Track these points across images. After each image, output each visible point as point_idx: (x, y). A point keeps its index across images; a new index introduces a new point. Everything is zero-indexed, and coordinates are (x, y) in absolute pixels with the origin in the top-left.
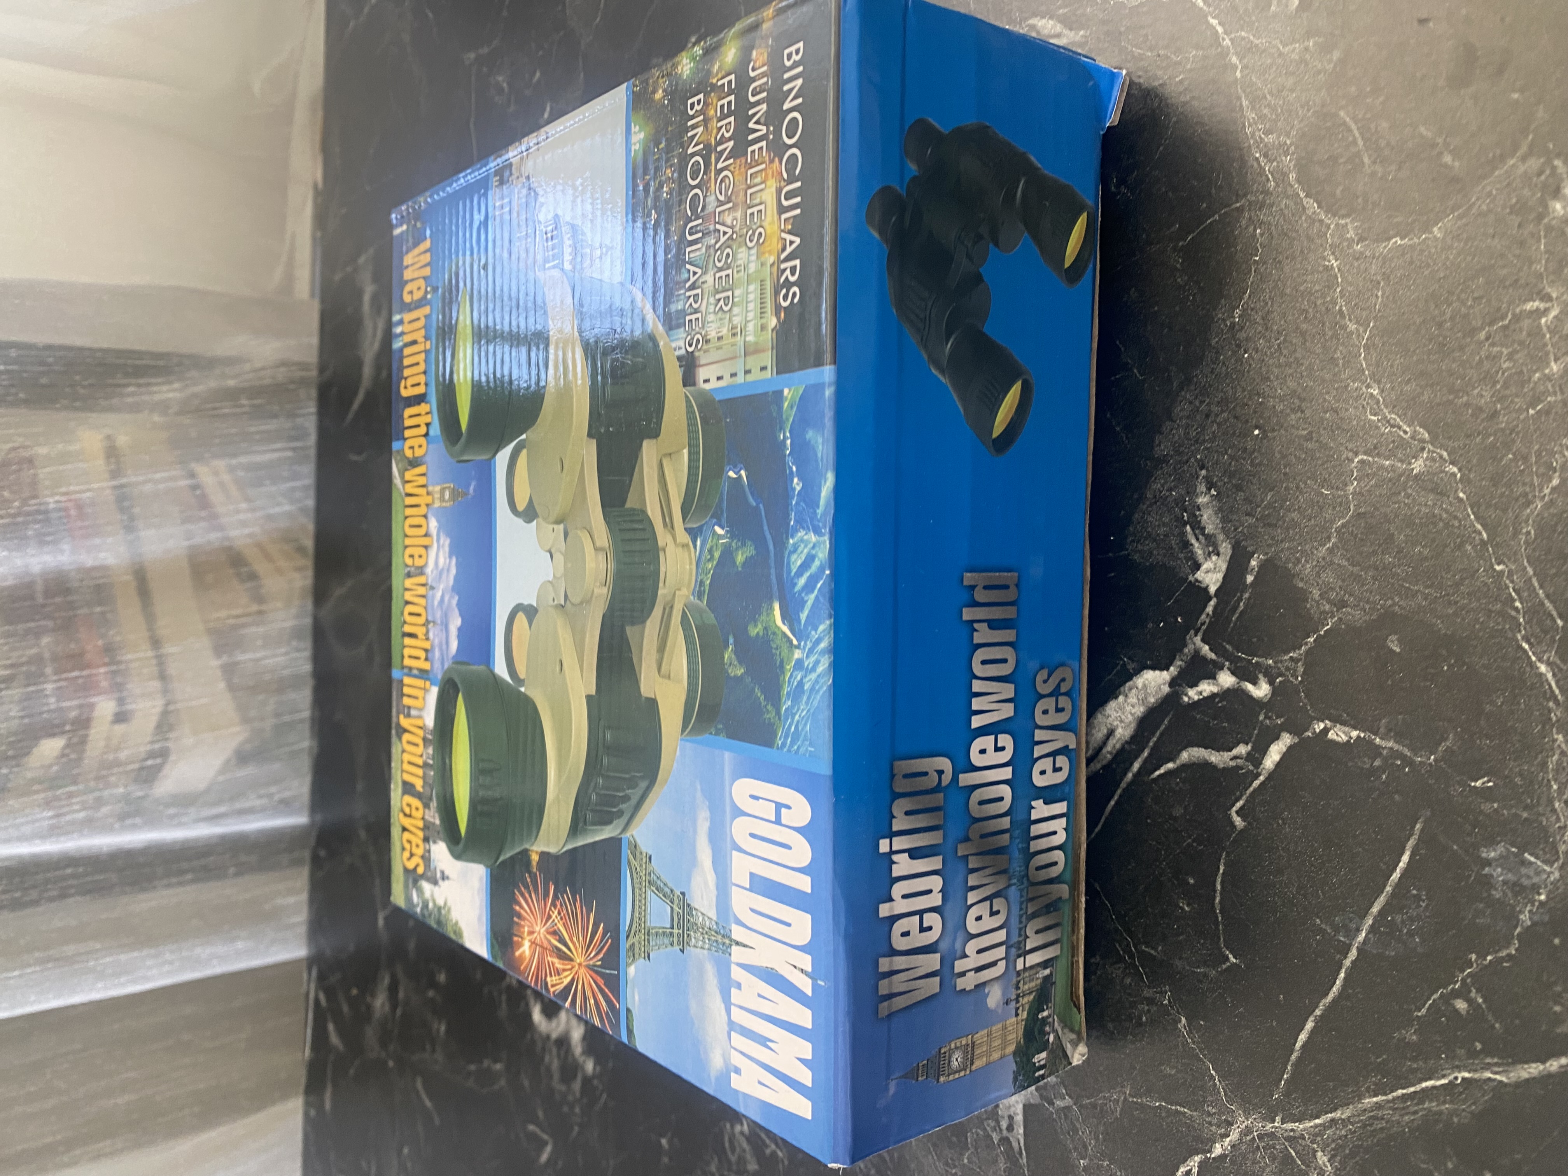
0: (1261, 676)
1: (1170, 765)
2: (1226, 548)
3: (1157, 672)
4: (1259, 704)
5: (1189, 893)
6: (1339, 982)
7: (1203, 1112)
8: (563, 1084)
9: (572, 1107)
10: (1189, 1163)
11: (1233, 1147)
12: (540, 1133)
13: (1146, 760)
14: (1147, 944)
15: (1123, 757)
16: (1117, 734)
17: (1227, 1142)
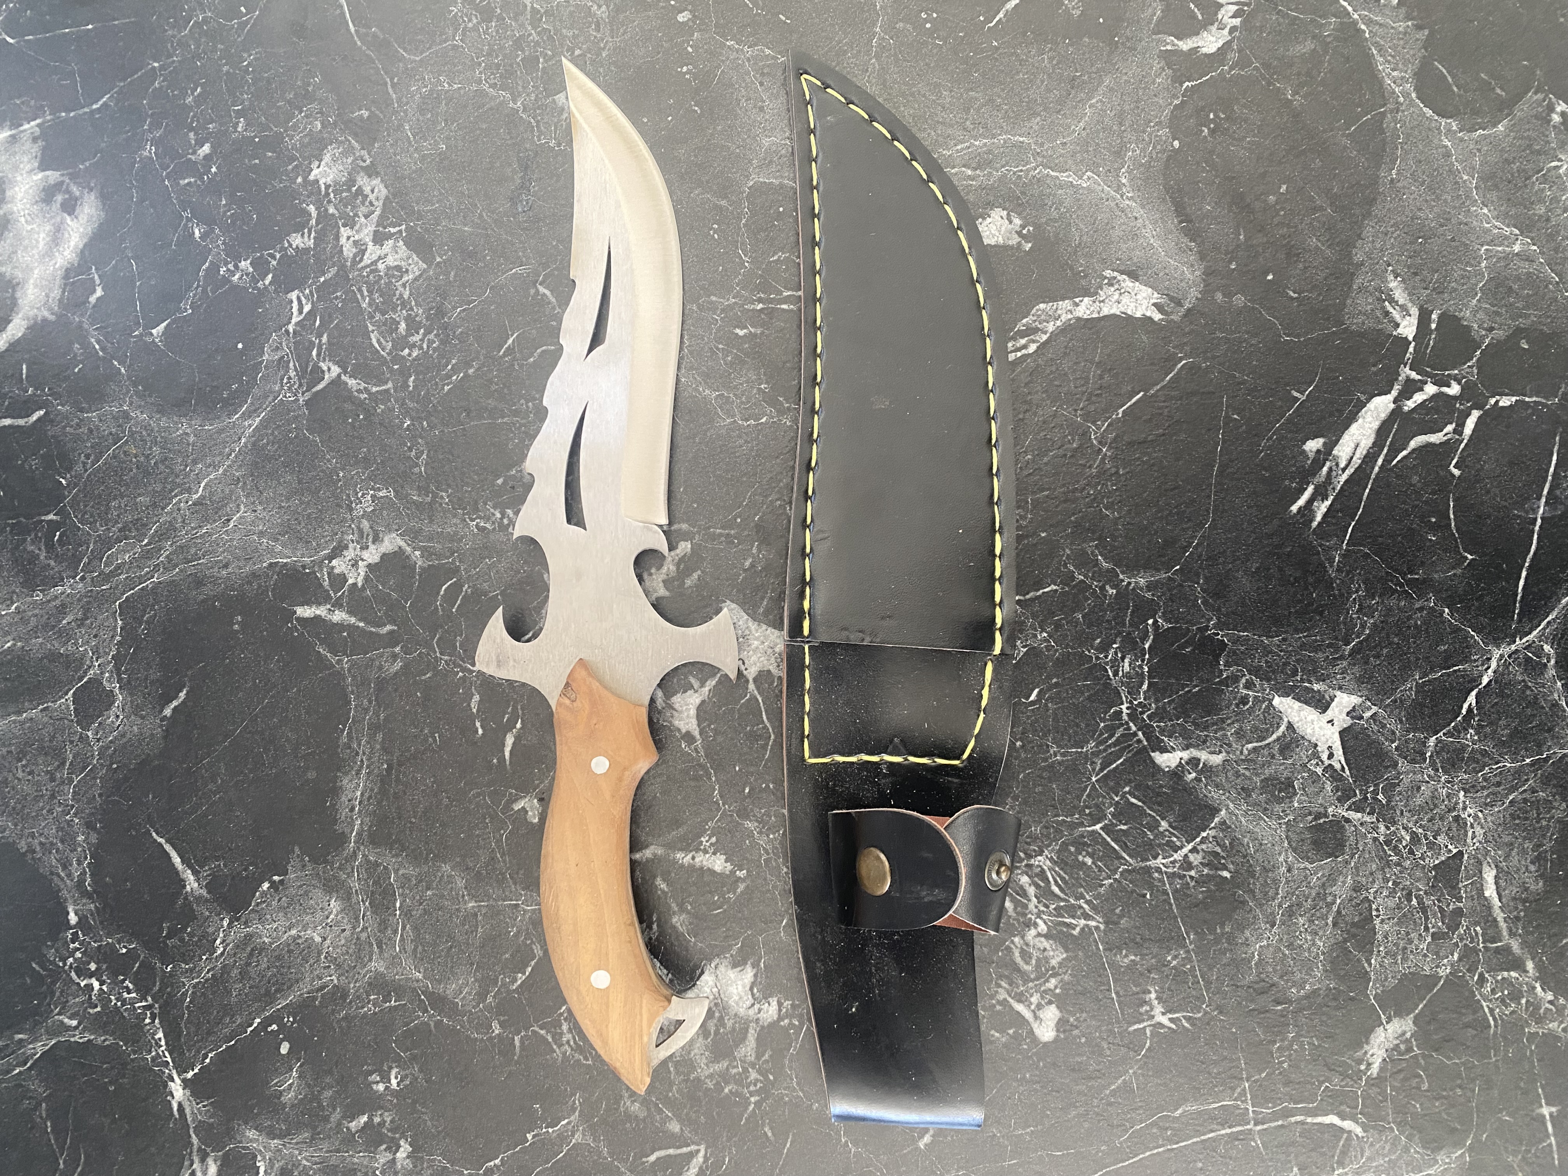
0: (1452, 382)
1: (1404, 453)
2: (1415, 311)
3: (1384, 396)
4: (1455, 398)
5: (1434, 528)
6: (1535, 542)
7: (1471, 661)
8: (718, 1062)
9: (740, 1080)
10: (1469, 699)
11: (1494, 672)
12: (679, 1151)
13: (1386, 455)
14: (1411, 573)
15: (1370, 458)
16: (1362, 445)
17: (1490, 671)
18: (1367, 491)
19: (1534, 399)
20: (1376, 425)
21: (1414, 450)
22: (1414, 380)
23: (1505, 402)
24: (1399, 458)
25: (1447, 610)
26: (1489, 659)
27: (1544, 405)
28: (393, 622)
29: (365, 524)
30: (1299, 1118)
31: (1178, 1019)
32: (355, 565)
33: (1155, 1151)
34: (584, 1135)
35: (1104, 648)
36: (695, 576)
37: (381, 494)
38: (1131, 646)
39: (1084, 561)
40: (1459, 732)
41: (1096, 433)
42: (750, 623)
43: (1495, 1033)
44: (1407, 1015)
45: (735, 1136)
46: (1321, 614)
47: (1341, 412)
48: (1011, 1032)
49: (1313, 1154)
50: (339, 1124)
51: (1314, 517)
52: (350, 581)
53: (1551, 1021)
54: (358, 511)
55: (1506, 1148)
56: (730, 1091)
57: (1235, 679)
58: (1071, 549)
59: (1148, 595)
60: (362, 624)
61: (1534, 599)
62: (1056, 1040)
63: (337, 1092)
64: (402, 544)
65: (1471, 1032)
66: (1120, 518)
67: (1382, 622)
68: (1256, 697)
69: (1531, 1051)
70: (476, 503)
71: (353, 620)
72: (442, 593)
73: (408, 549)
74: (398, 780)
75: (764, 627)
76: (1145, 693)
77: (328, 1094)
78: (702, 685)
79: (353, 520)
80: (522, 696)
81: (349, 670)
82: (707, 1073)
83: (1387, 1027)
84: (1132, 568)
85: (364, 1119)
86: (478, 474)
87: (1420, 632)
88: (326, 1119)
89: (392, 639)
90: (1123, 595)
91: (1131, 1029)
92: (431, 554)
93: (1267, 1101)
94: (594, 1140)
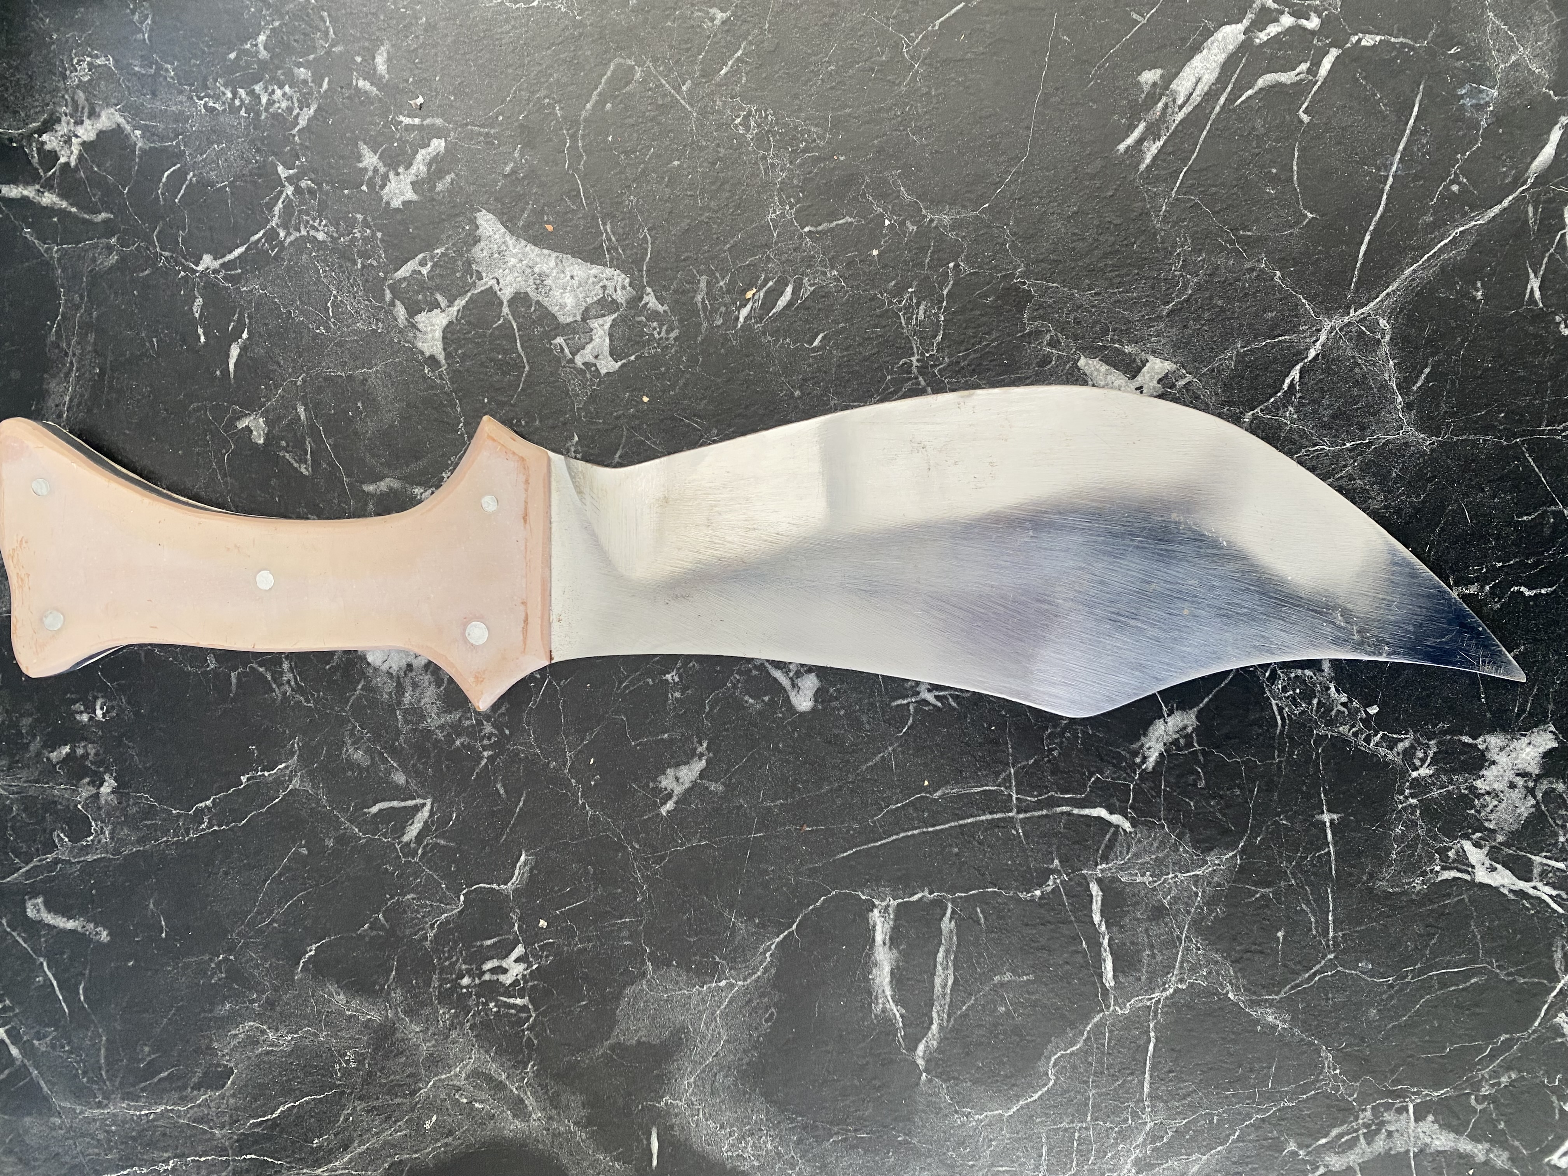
0: (1312, 14)
1: (1250, 92)
3: (1234, 26)
4: (1313, 33)
5: (1274, 180)
6: (1383, 202)
7: (1299, 332)
8: (450, 713)
9: (474, 732)
10: (1293, 373)
11: (1323, 345)
12: (403, 804)
13: (1230, 94)
14: (1244, 229)
15: (1211, 96)
16: (1204, 80)
17: (1318, 344)
18: (1205, 133)
19: (1401, 40)
20: (1222, 58)
21: (1261, 89)
22: (1269, 8)
23: (1368, 41)
24: (1243, 98)
25: (1278, 273)
26: (1319, 330)
27: (1412, 48)
28: (108, 210)
29: (81, 96)
30: (1065, 809)
31: (945, 697)
32: (68, 142)
33: (910, 833)
34: (302, 781)
35: (899, 291)
36: (448, 179)
37: (98, 62)
38: (928, 292)
39: (884, 193)
40: (1278, 409)
41: (908, 46)
42: (508, 238)
43: (1282, 732)
44: (1191, 709)
45: (465, 791)
46: (1140, 268)
47: (1184, 40)
48: (766, 699)
49: (1077, 846)
50: (39, 754)
51: (1144, 159)
52: (62, 160)
53: (1341, 724)
54: (73, 80)
55: (1280, 854)
56: (462, 744)
57: (1037, 334)
58: (870, 177)
59: (952, 235)
60: (74, 210)
61: (1374, 268)
62: (814, 710)
63: (36, 720)
64: (121, 120)
65: (1257, 730)
66: (927, 145)
67: (1207, 282)
68: (1059, 356)
69: (1317, 753)
70: (205, 79)
71: (64, 204)
72: (164, 180)
73: (128, 128)
74: (111, 387)
75: (523, 243)
76: (938, 345)
77: (26, 721)
78: (451, 303)
79: (67, 91)
80: (250, 302)
81: (59, 260)
82: (437, 723)
83: (1169, 720)
84: (936, 203)
85: (66, 749)
86: (209, 47)
87: (1246, 295)
88: (26, 747)
89: (108, 229)
90: (924, 232)
91: (894, 704)
92: (153, 134)
93: (1033, 788)
94: (313, 787)
